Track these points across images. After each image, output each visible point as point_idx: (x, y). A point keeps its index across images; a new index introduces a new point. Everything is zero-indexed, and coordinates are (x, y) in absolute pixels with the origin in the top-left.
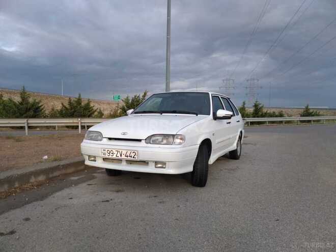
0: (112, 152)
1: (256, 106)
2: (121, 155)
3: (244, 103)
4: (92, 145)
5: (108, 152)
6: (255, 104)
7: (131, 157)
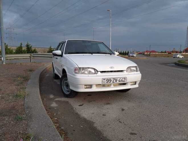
0: (110, 80)
1: (27, 46)
2: (116, 81)
3: (21, 44)
4: (88, 78)
5: (107, 80)
6: (27, 45)
7: (122, 81)
